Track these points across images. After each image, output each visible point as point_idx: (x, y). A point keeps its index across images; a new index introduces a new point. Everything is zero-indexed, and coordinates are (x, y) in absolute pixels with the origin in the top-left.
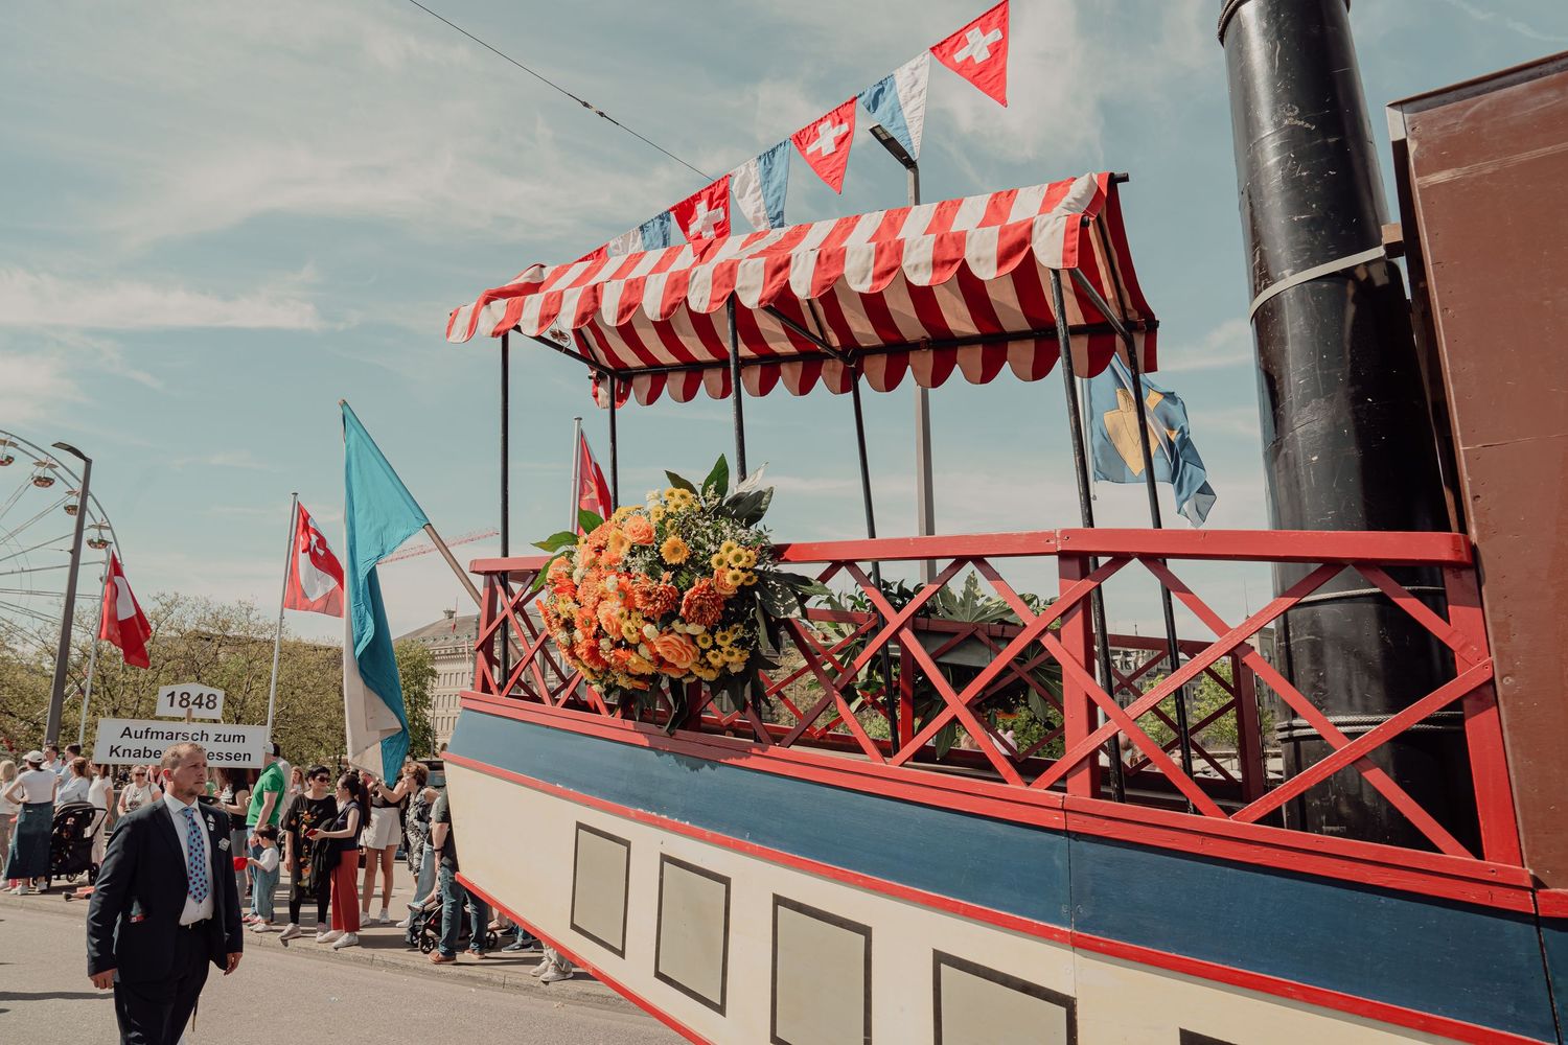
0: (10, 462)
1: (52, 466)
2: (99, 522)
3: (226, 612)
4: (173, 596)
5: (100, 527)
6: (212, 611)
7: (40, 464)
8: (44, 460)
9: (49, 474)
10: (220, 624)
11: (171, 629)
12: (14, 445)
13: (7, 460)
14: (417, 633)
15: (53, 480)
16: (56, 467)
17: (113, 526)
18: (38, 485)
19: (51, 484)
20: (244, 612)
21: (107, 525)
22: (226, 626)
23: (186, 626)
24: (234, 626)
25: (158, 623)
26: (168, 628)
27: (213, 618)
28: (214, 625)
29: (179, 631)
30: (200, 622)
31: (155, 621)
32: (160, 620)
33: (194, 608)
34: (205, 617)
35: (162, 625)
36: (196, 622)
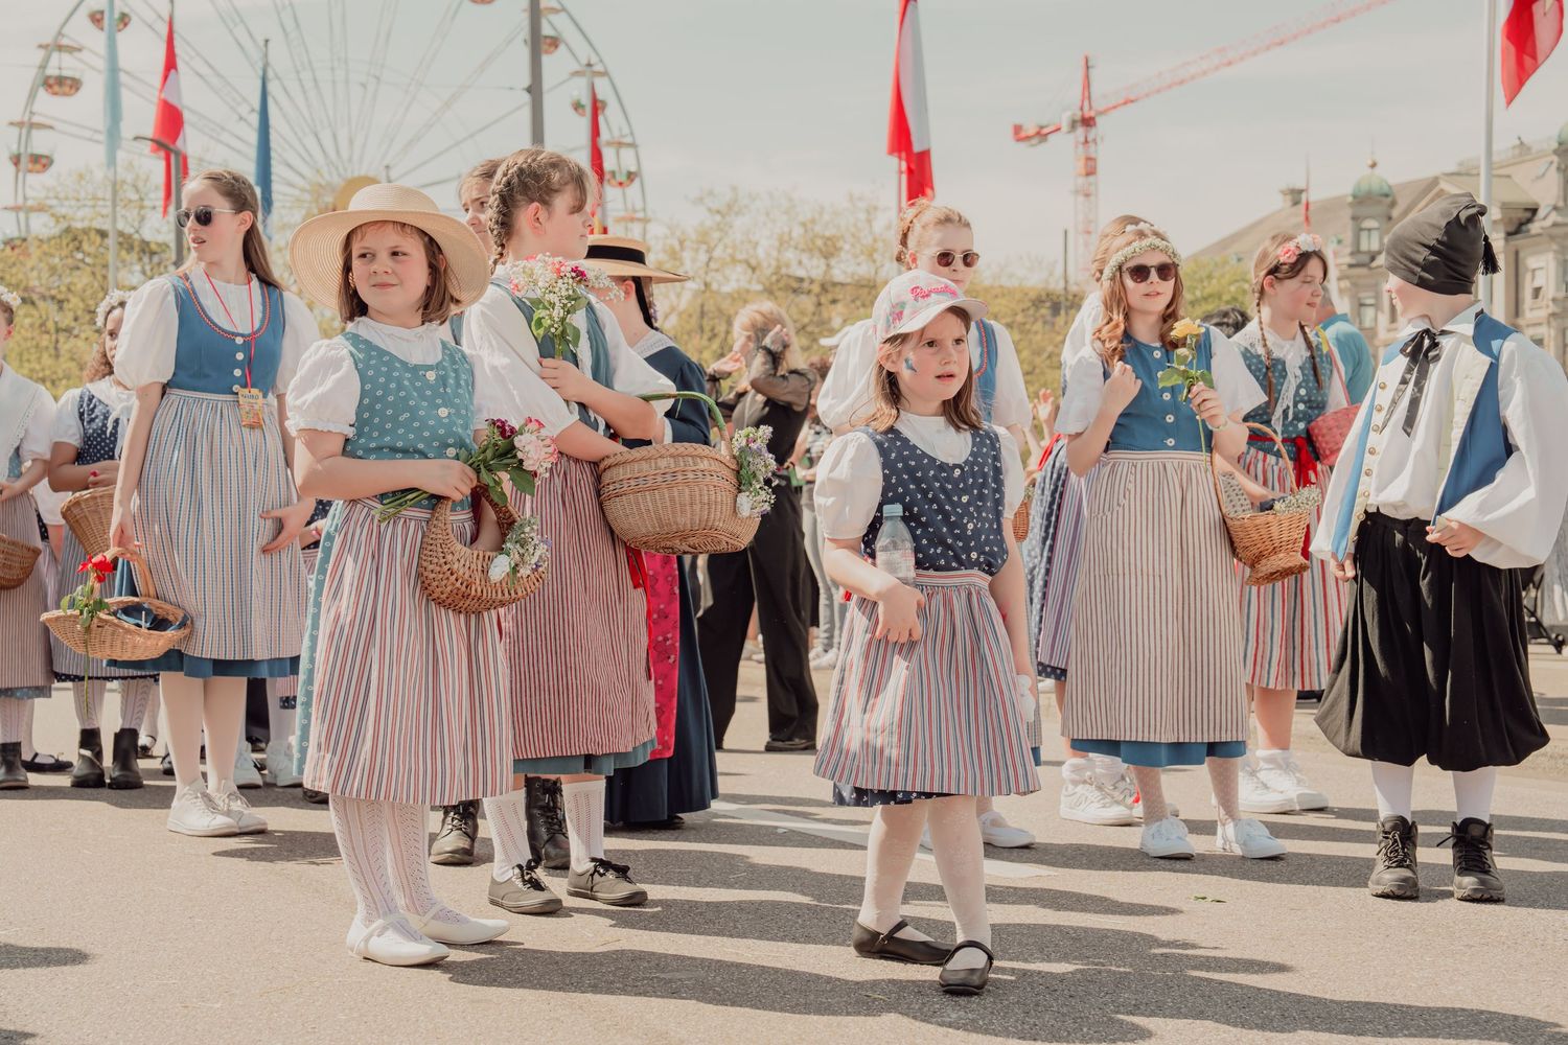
3: (826, 217)
4: (730, 194)
10: (819, 242)
11: (734, 260)
14: (1224, 244)
17: (612, 73)
20: (862, 216)
21: (600, 67)
22: (829, 250)
23: (761, 252)
24: (847, 247)
25: (709, 251)
26: (728, 259)
27: (806, 231)
28: (809, 250)
29: (749, 265)
30: (783, 242)
31: (704, 247)
32: (712, 245)
33: (768, 214)
34: (790, 232)
35: (717, 253)
36: (777, 244)
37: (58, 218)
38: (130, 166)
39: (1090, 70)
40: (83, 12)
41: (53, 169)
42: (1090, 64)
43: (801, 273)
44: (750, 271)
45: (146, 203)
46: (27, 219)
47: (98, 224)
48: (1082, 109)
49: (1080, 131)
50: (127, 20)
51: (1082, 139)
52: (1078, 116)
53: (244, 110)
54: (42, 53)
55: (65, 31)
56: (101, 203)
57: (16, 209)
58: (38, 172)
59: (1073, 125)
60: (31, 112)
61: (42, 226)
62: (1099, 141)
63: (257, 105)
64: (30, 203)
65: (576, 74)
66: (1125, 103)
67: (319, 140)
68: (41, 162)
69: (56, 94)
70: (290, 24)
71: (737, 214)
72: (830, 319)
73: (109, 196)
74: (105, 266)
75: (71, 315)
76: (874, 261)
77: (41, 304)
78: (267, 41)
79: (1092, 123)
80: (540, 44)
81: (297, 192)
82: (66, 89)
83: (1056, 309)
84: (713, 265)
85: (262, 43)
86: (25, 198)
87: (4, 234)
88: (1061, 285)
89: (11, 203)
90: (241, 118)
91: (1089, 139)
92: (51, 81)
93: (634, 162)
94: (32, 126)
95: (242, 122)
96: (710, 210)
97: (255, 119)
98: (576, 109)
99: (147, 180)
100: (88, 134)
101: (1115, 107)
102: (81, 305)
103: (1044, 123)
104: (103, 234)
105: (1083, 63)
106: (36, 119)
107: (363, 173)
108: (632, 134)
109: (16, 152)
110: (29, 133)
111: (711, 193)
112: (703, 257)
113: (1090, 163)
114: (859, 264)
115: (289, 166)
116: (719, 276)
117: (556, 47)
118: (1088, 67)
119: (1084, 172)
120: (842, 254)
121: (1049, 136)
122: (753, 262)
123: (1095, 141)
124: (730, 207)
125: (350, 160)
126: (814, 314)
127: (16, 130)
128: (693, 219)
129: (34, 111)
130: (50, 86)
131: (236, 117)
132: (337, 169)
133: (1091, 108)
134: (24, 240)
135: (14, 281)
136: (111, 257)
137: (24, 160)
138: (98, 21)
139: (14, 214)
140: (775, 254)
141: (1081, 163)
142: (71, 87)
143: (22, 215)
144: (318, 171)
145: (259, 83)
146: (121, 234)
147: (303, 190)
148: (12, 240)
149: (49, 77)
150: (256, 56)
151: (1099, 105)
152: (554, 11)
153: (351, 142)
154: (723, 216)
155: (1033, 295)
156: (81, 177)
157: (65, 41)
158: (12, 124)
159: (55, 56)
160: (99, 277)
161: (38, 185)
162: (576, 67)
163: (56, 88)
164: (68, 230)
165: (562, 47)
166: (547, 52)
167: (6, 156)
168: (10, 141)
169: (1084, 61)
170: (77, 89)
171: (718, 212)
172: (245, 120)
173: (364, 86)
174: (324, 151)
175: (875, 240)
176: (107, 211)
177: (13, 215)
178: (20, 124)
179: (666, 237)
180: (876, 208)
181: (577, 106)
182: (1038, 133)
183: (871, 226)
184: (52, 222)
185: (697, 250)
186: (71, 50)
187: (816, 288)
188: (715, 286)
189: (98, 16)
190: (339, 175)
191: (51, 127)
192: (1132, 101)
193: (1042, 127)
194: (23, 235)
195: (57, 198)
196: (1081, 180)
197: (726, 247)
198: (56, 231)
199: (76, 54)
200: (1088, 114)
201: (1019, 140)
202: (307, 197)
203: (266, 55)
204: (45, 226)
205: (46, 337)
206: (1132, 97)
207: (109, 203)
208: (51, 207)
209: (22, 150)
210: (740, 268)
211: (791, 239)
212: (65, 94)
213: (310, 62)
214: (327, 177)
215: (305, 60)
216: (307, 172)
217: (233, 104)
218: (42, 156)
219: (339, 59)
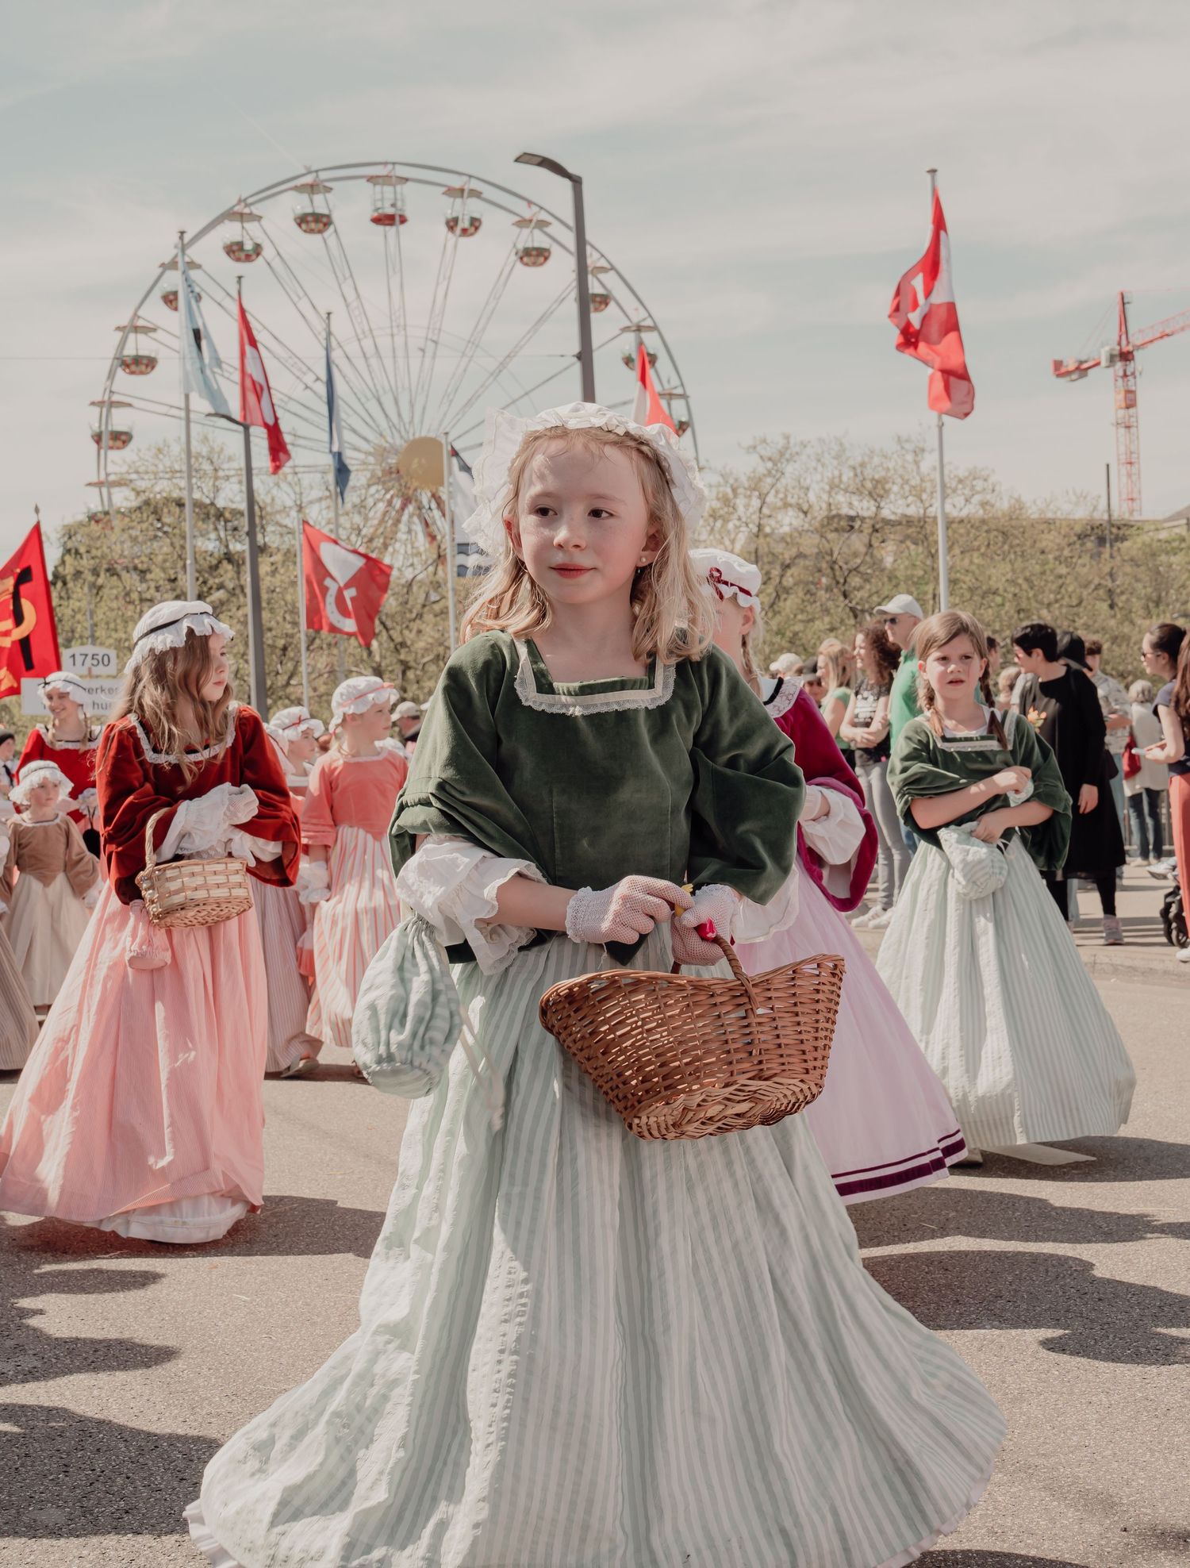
0: (477, 228)
1: (542, 225)
2: (635, 320)
3: (876, 460)
4: (781, 442)
5: (639, 329)
6: (851, 462)
7: (523, 223)
8: (527, 216)
9: (539, 240)
10: (870, 485)
11: (786, 505)
12: (476, 194)
13: (472, 224)
15: (548, 250)
16: (548, 224)
17: (660, 326)
18: (527, 264)
19: (546, 259)
20: (910, 457)
21: (649, 322)
22: (878, 491)
23: (812, 497)
24: (895, 488)
25: (763, 498)
26: (780, 504)
27: (856, 475)
28: (858, 492)
29: (801, 509)
30: (834, 486)
31: (757, 493)
32: (765, 491)
33: (819, 460)
34: (840, 476)
35: (770, 499)
36: (827, 488)
37: (138, 493)
38: (205, 439)
39: (1127, 306)
40: (157, 294)
41: (132, 445)
42: (1126, 300)
43: (852, 513)
44: (802, 515)
45: (221, 473)
46: (109, 494)
47: (176, 494)
48: (1119, 344)
49: (1119, 365)
51: (1121, 373)
52: (1116, 352)
53: (309, 379)
54: (119, 335)
55: (140, 313)
56: (178, 475)
57: (99, 484)
58: (118, 448)
59: (1112, 359)
60: (111, 392)
61: (123, 499)
62: (1137, 374)
63: (324, 376)
64: (112, 478)
65: (625, 329)
66: (1161, 337)
67: (380, 404)
68: (121, 439)
69: (132, 373)
70: (351, 295)
71: (788, 460)
72: (881, 561)
73: (184, 468)
74: (184, 538)
75: (152, 585)
76: (922, 501)
77: (124, 574)
78: (329, 314)
79: (1130, 357)
80: (589, 303)
81: (362, 456)
82: (143, 368)
83: (1101, 541)
84: (765, 511)
85: (325, 316)
86: (107, 475)
87: (89, 509)
88: (1106, 517)
89: (95, 479)
90: (307, 387)
91: (1128, 373)
92: (129, 361)
93: (685, 412)
94: (113, 404)
95: (308, 391)
96: (761, 457)
97: (322, 389)
98: (627, 364)
99: (222, 450)
100: (164, 409)
101: (1151, 341)
102: (162, 575)
103: (1083, 358)
104: (180, 504)
105: (1119, 298)
106: (115, 398)
107: (424, 434)
108: (682, 385)
109: (98, 430)
110: (109, 412)
111: (764, 441)
112: (756, 503)
113: (1130, 396)
114: (908, 506)
115: (354, 431)
116: (772, 522)
117: (607, 304)
118: (1124, 304)
119: (1123, 405)
120: (892, 497)
121: (1090, 372)
122: (805, 508)
123: (1133, 374)
124: (782, 454)
125: (411, 422)
126: (866, 554)
127: (97, 410)
128: (745, 466)
129: (114, 389)
130: (128, 366)
131: (303, 386)
132: (399, 432)
133: (1128, 343)
134: (107, 513)
135: (99, 553)
136: (187, 526)
137: (105, 438)
138: (171, 302)
140: (825, 497)
141: (1121, 396)
142: (147, 366)
143: (104, 490)
144: (381, 435)
145: (324, 353)
146: (197, 504)
147: (370, 454)
148: (95, 514)
149: (126, 358)
150: (320, 326)
151: (1136, 339)
152: (603, 270)
153: (412, 405)
154: (775, 464)
155: (1078, 529)
156: (160, 450)
157: (140, 323)
158: (93, 404)
159: (132, 336)
160: (178, 548)
161: (119, 460)
162: (628, 324)
163: (133, 368)
164: (147, 503)
165: (612, 304)
166: (596, 310)
167: (89, 433)
168: (92, 419)
169: (1119, 297)
170: (153, 368)
171: (770, 459)
172: (311, 389)
173: (423, 350)
174: (387, 416)
175: (922, 480)
176: (183, 483)
177: (96, 490)
178: (100, 404)
179: (719, 485)
180: (923, 450)
181: (628, 361)
182: (1077, 368)
183: (918, 467)
184: (132, 495)
185: (750, 496)
186: (146, 330)
187: (867, 530)
188: (768, 530)
189: (171, 297)
190: (402, 437)
191: (130, 405)
192: (1168, 335)
193: (1081, 362)
194: (106, 508)
195: (137, 472)
196: (1121, 413)
197: (777, 492)
198: (135, 504)
199: (152, 334)
200: (1125, 349)
201: (1059, 376)
202: (371, 459)
203: (329, 325)
204: (127, 499)
205: (131, 607)
206: (1168, 331)
207: (185, 475)
208: (131, 481)
209: (103, 428)
210: (791, 512)
211: (841, 481)
212: (142, 373)
213: (371, 330)
214: (390, 439)
215: (366, 328)
216: (371, 436)
217: (298, 374)
218: (122, 433)
219: (398, 326)
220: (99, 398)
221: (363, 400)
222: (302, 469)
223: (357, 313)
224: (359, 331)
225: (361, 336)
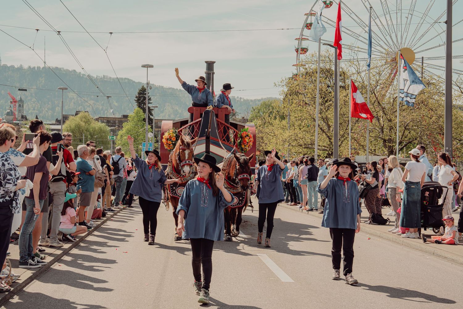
40: (320, 2)
41: (308, 53)
46: (300, 69)
50: (332, 4)
54: (306, 16)
55: (313, 9)
57: (297, 65)
58: (303, 54)
60: (302, 35)
64: (301, 63)
67: (391, 37)
68: (304, 50)
69: (309, 29)
78: (371, 8)
86: (299, 62)
87: (293, 73)
92: (308, 25)
94: (302, 39)
95: (365, 32)
106: (303, 37)
107: (405, 47)
109: (297, 48)
110: (301, 42)
125: (401, 43)
127: (297, 41)
130: (308, 26)
132: (397, 47)
137: (300, 50)
139: (296, 67)
143: (298, 67)
144: (390, 47)
148: (295, 75)
149: (307, 24)
153: (402, 37)
157: (313, 12)
158: (296, 39)
159: (310, 17)
163: (310, 27)
167: (295, 49)
173: (407, 18)
174: (393, 41)
186: (314, 15)
190: (398, 48)
191: (308, 39)
194: (298, 73)
209: (299, 47)
213: (389, 12)
214: (393, 49)
215: (388, 11)
216: (386, 47)
217: (363, 27)
218: (304, 49)
219: (399, 10)
220: (299, 38)
221: (385, 36)
222: (360, 60)
223: (385, 6)
224: (385, 12)
225: (386, 14)
